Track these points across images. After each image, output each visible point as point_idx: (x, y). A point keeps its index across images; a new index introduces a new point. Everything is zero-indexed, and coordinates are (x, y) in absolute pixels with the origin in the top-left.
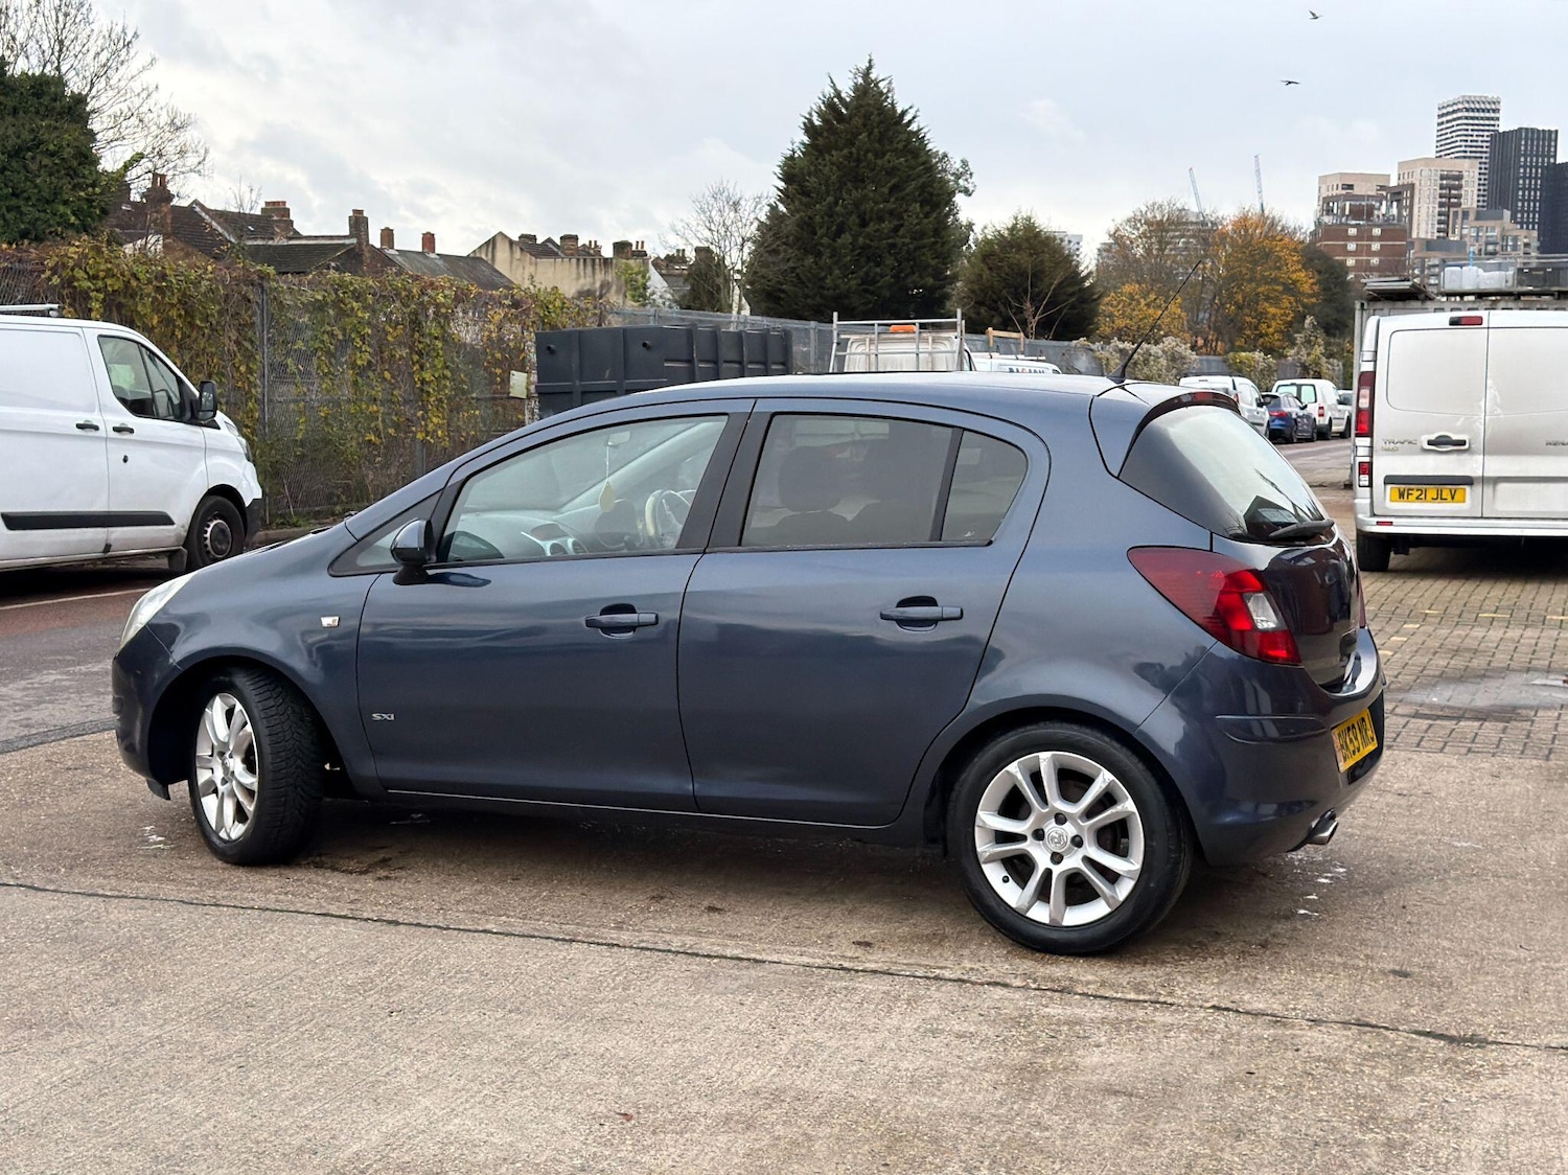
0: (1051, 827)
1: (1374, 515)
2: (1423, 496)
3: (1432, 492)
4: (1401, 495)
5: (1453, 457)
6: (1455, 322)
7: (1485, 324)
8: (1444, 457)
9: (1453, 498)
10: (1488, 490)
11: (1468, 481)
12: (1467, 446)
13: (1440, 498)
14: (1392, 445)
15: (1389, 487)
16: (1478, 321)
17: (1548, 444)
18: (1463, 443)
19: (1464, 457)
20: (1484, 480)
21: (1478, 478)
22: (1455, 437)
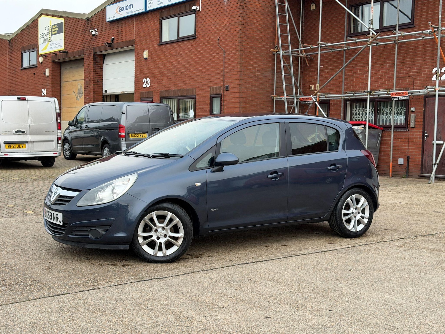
0: (354, 211)
1: (1, 153)
2: (14, 147)
3: (17, 145)
4: (9, 147)
5: (22, 136)
6: (19, 99)
7: (27, 100)
8: (20, 136)
9: (22, 147)
10: (31, 144)
11: (26, 142)
12: (25, 133)
13: (19, 147)
14: (5, 133)
15: (5, 144)
16: (24, 99)
17: (45, 132)
18: (24, 132)
19: (25, 136)
20: (30, 142)
21: (29, 141)
22: (22, 130)
